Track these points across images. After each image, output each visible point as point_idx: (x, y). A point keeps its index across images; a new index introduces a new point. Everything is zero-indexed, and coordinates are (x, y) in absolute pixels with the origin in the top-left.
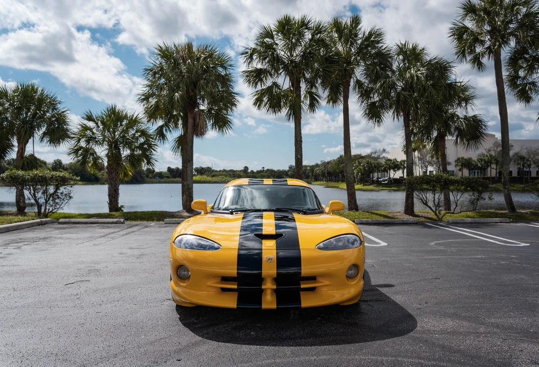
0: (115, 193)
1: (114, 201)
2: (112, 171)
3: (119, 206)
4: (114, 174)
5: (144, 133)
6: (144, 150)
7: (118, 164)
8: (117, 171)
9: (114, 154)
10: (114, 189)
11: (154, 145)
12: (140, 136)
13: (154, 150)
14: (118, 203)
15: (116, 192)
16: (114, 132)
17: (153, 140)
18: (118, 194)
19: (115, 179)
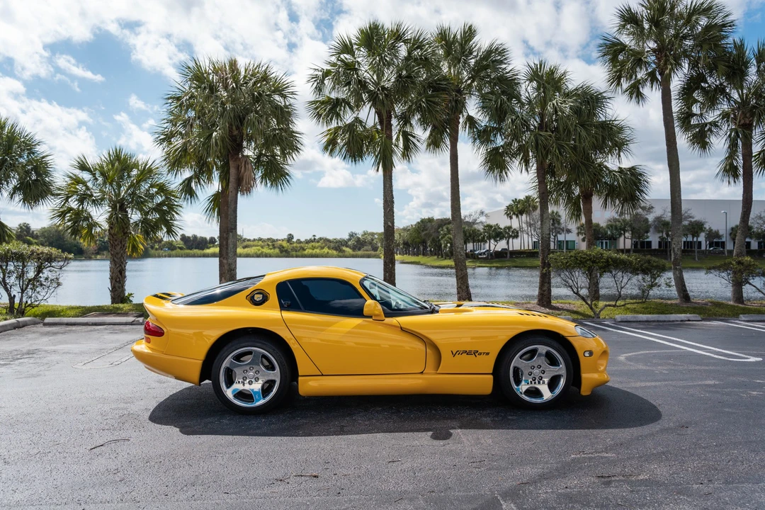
0: (120, 276)
1: (119, 288)
2: (116, 243)
3: (126, 295)
4: (119, 247)
5: (162, 189)
6: (163, 214)
7: (124, 234)
8: (123, 243)
9: (119, 219)
10: (119, 269)
11: (177, 206)
12: (157, 193)
13: (177, 213)
14: (123, 290)
15: (121, 274)
16: (119, 187)
17: (177, 200)
18: (125, 277)
19: (120, 255)
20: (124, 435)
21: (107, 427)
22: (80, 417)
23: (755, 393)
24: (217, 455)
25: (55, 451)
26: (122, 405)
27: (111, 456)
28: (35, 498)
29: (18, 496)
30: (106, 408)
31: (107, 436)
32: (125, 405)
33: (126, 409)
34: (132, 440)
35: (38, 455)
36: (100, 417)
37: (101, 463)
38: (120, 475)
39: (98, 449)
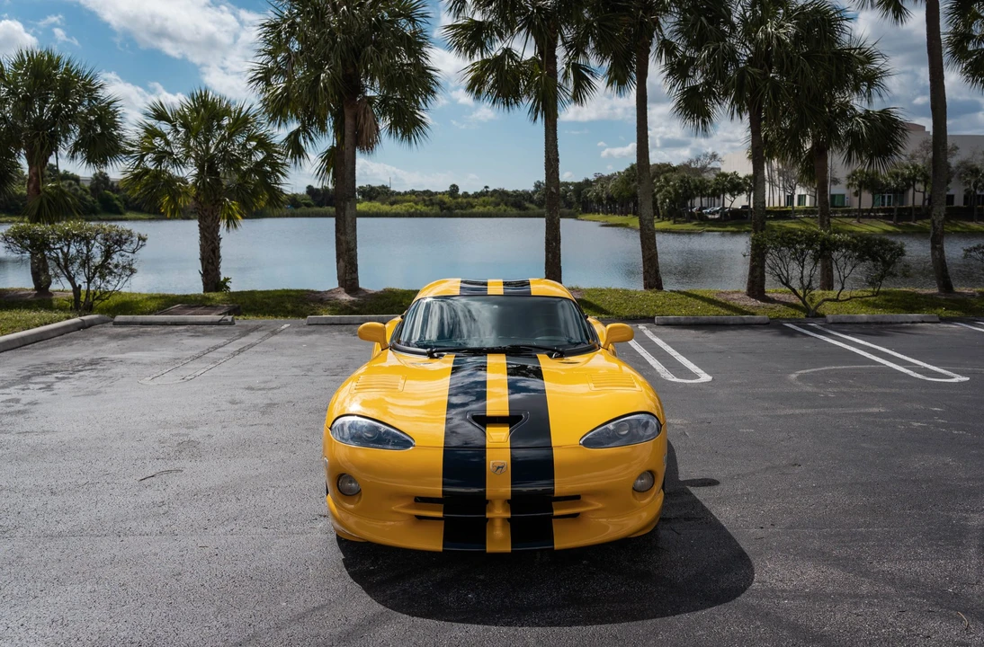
20: (178, 465)
21: (162, 456)
22: (134, 444)
23: (916, 424)
24: (269, 488)
25: (103, 482)
26: (184, 431)
27: (160, 488)
28: (76, 529)
29: (61, 527)
30: (166, 434)
31: (161, 466)
32: (187, 431)
33: (187, 435)
34: (185, 471)
35: (86, 486)
36: (156, 446)
37: (150, 495)
38: (165, 508)
39: (148, 480)
